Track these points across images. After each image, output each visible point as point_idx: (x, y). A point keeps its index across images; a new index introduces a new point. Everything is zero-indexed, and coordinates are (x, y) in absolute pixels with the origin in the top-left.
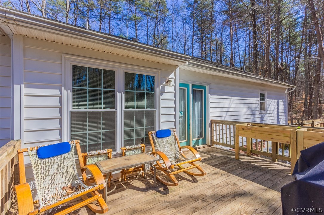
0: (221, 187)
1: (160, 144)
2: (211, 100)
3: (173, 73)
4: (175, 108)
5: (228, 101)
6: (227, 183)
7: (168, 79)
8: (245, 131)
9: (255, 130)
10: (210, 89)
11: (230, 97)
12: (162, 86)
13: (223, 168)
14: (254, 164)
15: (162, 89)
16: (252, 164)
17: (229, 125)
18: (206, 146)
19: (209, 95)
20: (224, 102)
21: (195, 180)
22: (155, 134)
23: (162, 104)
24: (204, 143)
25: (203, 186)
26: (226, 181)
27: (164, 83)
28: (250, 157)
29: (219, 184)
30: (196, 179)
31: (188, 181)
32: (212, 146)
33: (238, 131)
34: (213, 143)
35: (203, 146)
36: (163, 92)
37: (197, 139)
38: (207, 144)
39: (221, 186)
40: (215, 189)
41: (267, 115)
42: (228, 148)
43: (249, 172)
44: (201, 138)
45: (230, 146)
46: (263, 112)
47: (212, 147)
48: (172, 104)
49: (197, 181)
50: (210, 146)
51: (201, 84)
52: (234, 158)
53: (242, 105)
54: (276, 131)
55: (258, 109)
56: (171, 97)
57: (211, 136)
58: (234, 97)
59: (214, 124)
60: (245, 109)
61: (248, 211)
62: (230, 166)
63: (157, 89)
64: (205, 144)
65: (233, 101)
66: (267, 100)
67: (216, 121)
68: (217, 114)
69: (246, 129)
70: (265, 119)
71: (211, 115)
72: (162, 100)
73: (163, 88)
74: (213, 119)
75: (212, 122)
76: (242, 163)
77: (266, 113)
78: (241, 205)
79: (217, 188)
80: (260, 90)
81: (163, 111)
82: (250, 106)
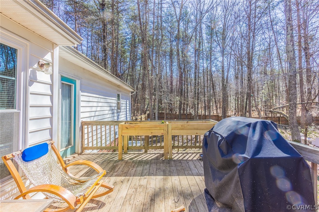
0: (133, 196)
1: (32, 172)
2: (82, 98)
3: (50, 53)
4: (51, 108)
5: (96, 100)
6: (134, 188)
7: (42, 62)
8: (128, 129)
9: (137, 128)
10: (81, 84)
11: (98, 96)
12: (31, 69)
13: (115, 174)
14: (137, 160)
15: (32, 76)
16: (135, 160)
17: (100, 125)
18: (76, 155)
19: (80, 91)
20: (93, 101)
21: (100, 204)
22: (20, 156)
23: (32, 100)
24: (73, 152)
25: (115, 206)
26: (130, 186)
27: (36, 66)
28: (127, 154)
29: (128, 193)
30: (99, 201)
31: (91, 210)
32: (83, 153)
33: (122, 130)
34: (83, 149)
35: (73, 157)
36: (33, 80)
37: (65, 149)
38: (76, 152)
39: (132, 194)
40: (130, 201)
41: (121, 114)
42: (95, 151)
43: (140, 169)
44: (70, 146)
45: (97, 148)
46: (119, 111)
47: (83, 155)
48: (47, 101)
49: (103, 204)
50: (81, 154)
51: (73, 77)
52: (116, 159)
53: (106, 105)
54: (154, 126)
55: (116, 108)
56: (46, 90)
57: (82, 141)
58: (101, 96)
59: (86, 127)
60: (108, 108)
61: (171, 205)
62: (120, 169)
63: (22, 73)
64: (75, 153)
65: (100, 100)
66: (122, 100)
67: (88, 123)
68: (88, 115)
69: (130, 128)
70: (120, 117)
71: (82, 115)
72: (31, 94)
73: (34, 73)
74: (84, 120)
75: (83, 124)
76: (127, 162)
77: (120, 112)
78: (162, 202)
79: (130, 198)
80: (118, 91)
81: (32, 113)
82: (112, 106)
